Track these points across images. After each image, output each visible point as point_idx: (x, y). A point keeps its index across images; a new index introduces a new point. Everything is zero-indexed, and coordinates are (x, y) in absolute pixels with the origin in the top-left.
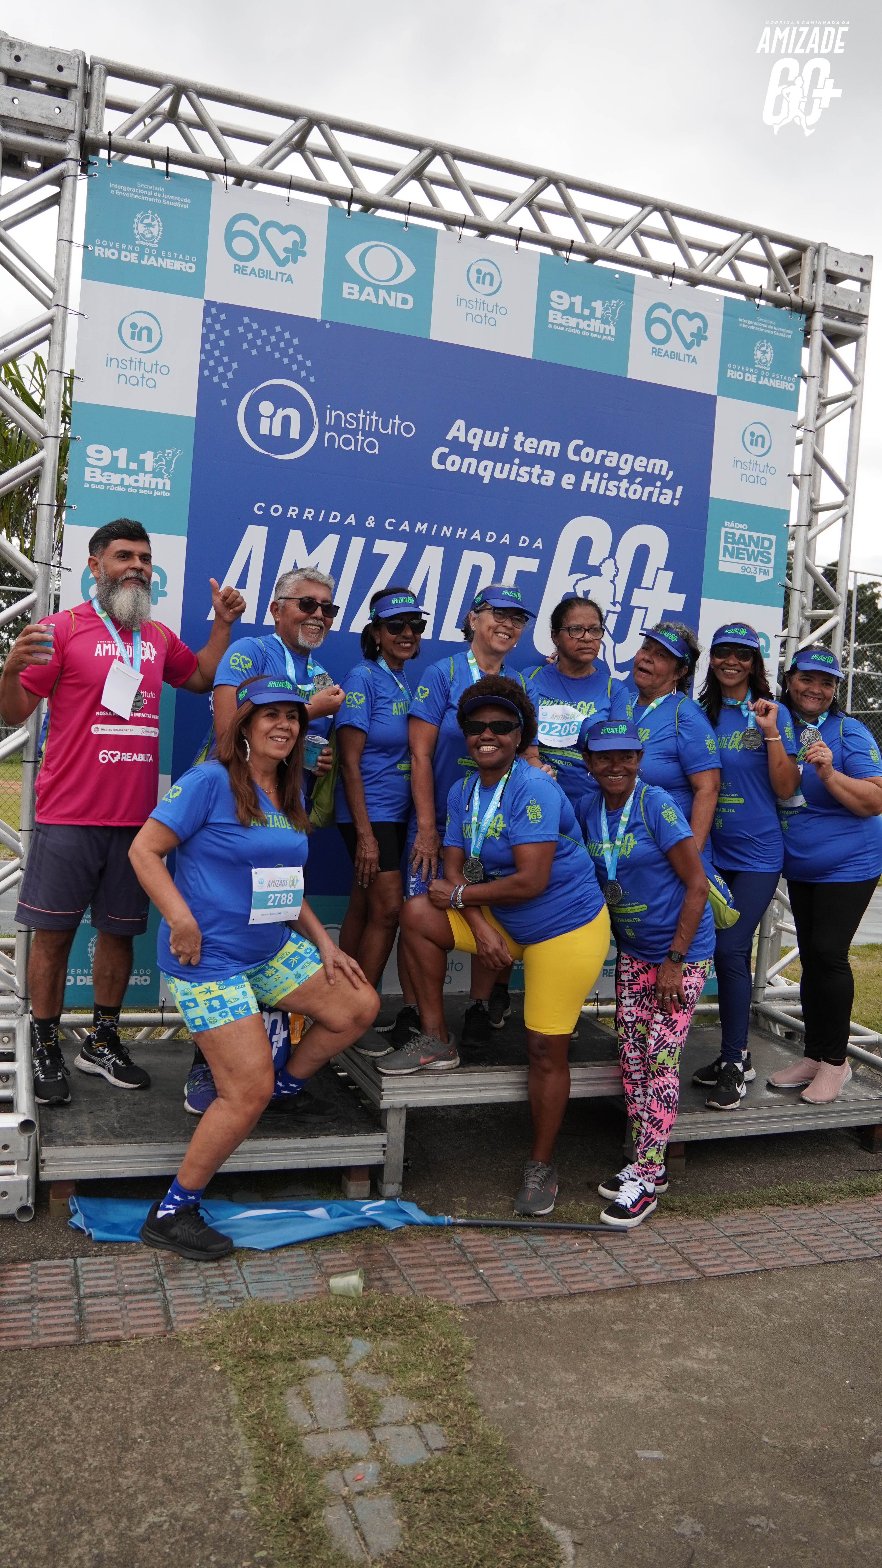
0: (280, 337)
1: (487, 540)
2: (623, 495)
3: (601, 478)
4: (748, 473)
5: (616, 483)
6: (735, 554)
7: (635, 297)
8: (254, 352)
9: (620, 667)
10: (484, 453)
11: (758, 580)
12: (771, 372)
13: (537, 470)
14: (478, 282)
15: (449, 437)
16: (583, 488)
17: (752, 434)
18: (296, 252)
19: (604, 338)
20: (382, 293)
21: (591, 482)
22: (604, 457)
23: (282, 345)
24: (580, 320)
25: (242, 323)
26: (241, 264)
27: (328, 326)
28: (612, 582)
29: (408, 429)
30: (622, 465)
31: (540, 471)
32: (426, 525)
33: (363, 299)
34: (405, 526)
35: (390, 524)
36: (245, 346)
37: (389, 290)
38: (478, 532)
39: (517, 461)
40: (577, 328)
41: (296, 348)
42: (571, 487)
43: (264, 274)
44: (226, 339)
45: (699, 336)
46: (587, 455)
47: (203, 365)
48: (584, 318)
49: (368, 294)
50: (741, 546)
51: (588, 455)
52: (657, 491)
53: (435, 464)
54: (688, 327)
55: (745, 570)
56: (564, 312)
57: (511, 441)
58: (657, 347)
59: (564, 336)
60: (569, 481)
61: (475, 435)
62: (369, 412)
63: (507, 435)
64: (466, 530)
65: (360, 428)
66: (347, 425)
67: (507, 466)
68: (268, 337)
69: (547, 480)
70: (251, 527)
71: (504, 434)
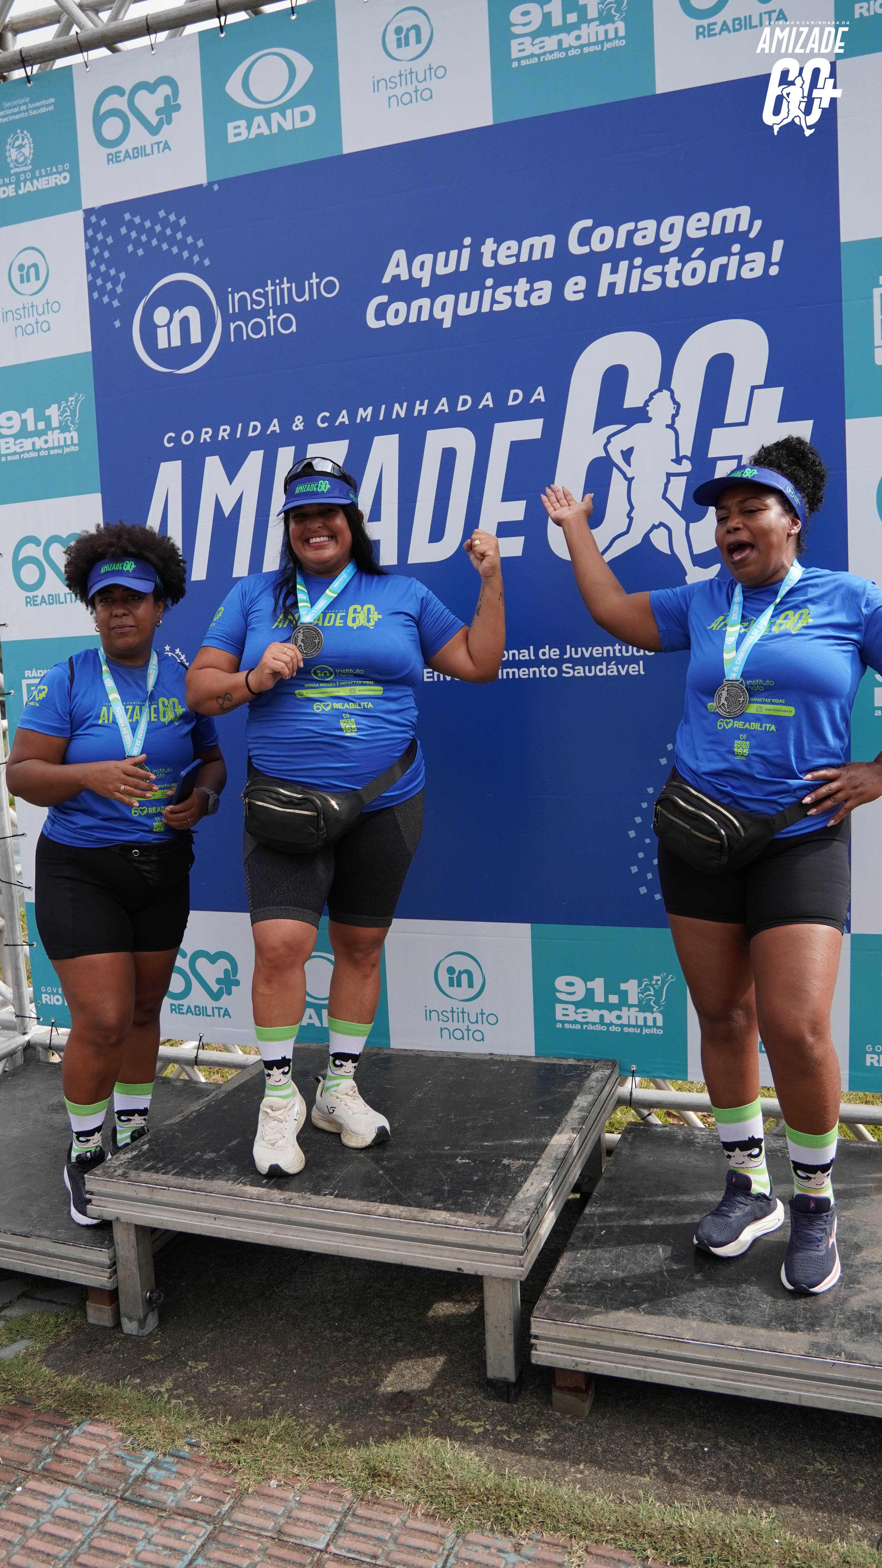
0: (165, 222)
1: (460, 409)
2: (672, 283)
3: (631, 267)
5: (658, 268)
8: (140, 252)
9: (701, 561)
10: (439, 286)
13: (522, 285)
14: (399, 46)
15: (386, 279)
16: (602, 292)
18: (169, 109)
19: (608, 45)
20: (276, 117)
21: (614, 279)
22: (630, 234)
23: (168, 231)
24: (563, 35)
25: (123, 223)
26: (113, 150)
27: (216, 187)
28: (671, 426)
29: (330, 287)
30: (664, 236)
31: (527, 287)
32: (370, 409)
33: (252, 136)
34: (343, 417)
35: (323, 420)
36: (130, 248)
37: (281, 109)
38: (444, 400)
39: (489, 282)
40: (560, 48)
41: (183, 229)
42: (581, 296)
43: (139, 152)
44: (110, 248)
46: (602, 239)
47: (92, 287)
48: (570, 28)
49: (260, 127)
51: (604, 238)
52: (735, 260)
53: (372, 323)
56: (534, 34)
57: (476, 256)
58: (706, 22)
59: (540, 70)
60: (577, 288)
61: (422, 264)
62: (277, 281)
63: (469, 249)
64: (426, 402)
65: (270, 305)
66: (254, 306)
67: (476, 295)
68: (152, 228)
69: (540, 297)
70: (163, 465)
71: (464, 250)
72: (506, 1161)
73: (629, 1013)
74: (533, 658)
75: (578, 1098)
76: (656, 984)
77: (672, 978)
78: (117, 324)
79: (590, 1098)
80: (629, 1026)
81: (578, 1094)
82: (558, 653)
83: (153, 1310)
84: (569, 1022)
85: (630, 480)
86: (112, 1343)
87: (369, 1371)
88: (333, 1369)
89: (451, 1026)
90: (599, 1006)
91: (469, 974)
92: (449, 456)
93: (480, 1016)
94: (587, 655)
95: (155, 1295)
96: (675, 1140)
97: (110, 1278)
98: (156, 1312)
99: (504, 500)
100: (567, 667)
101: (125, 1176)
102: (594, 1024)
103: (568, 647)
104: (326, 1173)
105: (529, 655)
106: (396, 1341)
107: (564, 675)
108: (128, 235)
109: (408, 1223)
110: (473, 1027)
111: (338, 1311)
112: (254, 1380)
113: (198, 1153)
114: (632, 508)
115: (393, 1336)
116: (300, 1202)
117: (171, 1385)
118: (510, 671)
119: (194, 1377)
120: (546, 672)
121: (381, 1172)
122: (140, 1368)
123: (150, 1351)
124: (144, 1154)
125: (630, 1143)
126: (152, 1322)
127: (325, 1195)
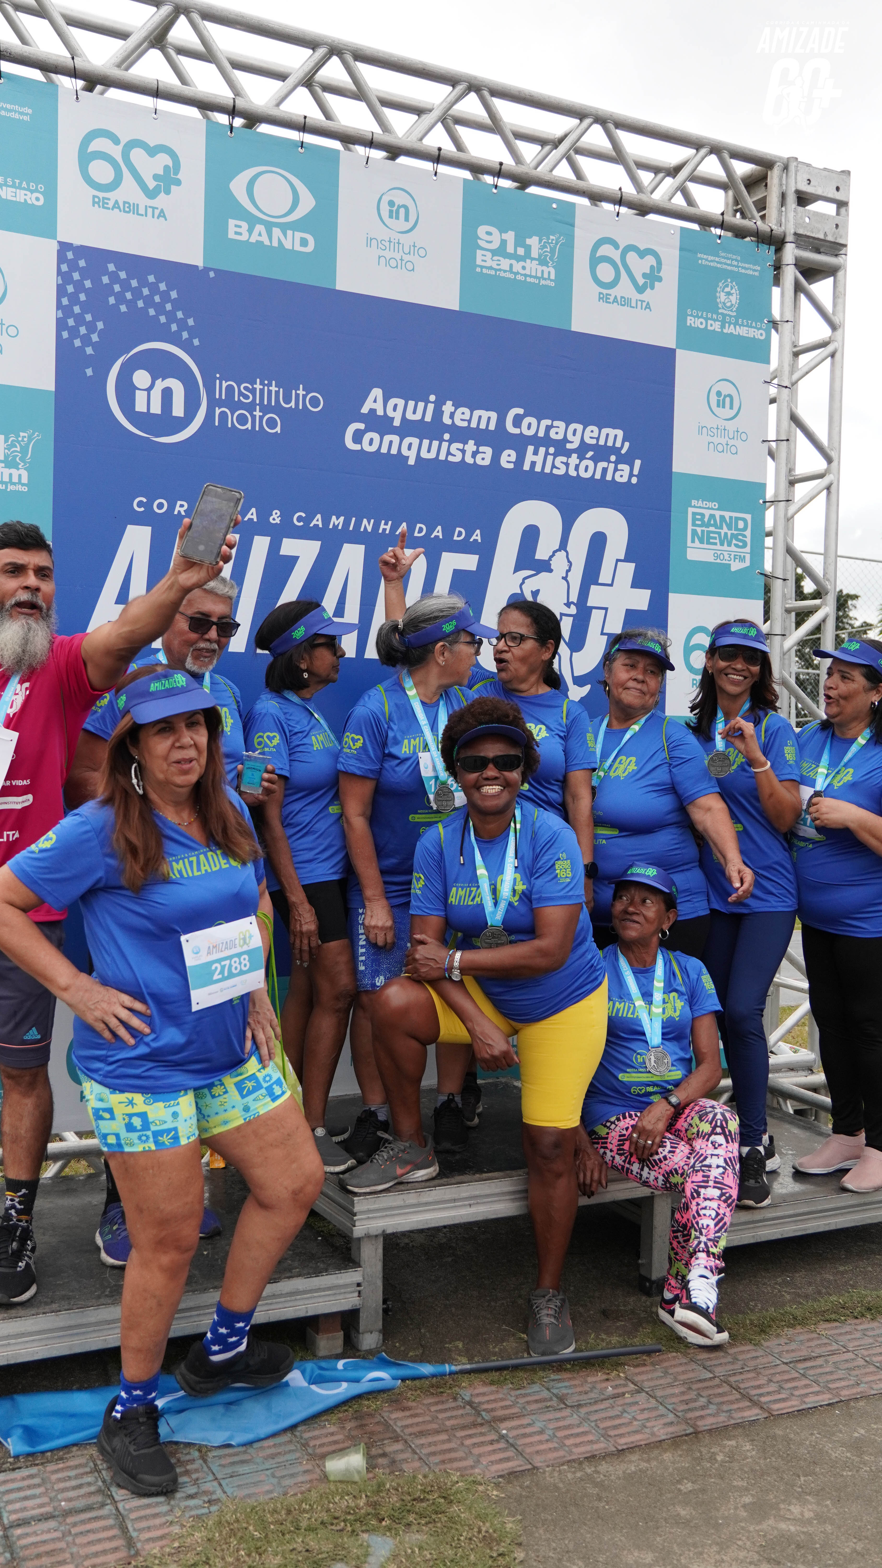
0: (154, 289)
1: (416, 534)
2: (572, 472)
3: (547, 454)
4: (716, 440)
5: (564, 459)
6: (705, 539)
7: (577, 232)
8: (123, 308)
10: (408, 429)
11: (733, 569)
12: (737, 318)
13: (471, 446)
14: (391, 217)
15: (365, 410)
16: (527, 467)
17: (719, 394)
18: (168, 180)
19: (543, 282)
20: (276, 232)
21: (534, 459)
22: (548, 428)
23: (157, 299)
24: (514, 262)
25: (106, 272)
26: (101, 195)
27: (212, 274)
28: (565, 578)
29: (315, 402)
30: (570, 436)
31: (475, 448)
32: (342, 519)
33: (253, 240)
34: (318, 521)
35: (300, 519)
36: (112, 300)
37: (284, 227)
39: (447, 436)
40: (511, 271)
41: (174, 302)
42: (511, 466)
43: (130, 208)
44: (87, 291)
45: (653, 277)
46: (529, 426)
47: (61, 325)
48: (519, 258)
49: (259, 235)
50: (712, 529)
51: (531, 426)
52: (612, 466)
53: (350, 444)
54: (640, 266)
55: (718, 557)
56: (494, 253)
57: (438, 413)
58: (605, 291)
59: (495, 281)
60: (510, 459)
61: (395, 406)
62: (266, 382)
63: (433, 405)
64: (390, 522)
65: (258, 402)
66: (241, 398)
67: (435, 444)
68: (139, 289)
69: (483, 459)
70: (130, 528)
71: (429, 405)
78: (89, 372)
97: (357, 1298)
108: (110, 286)
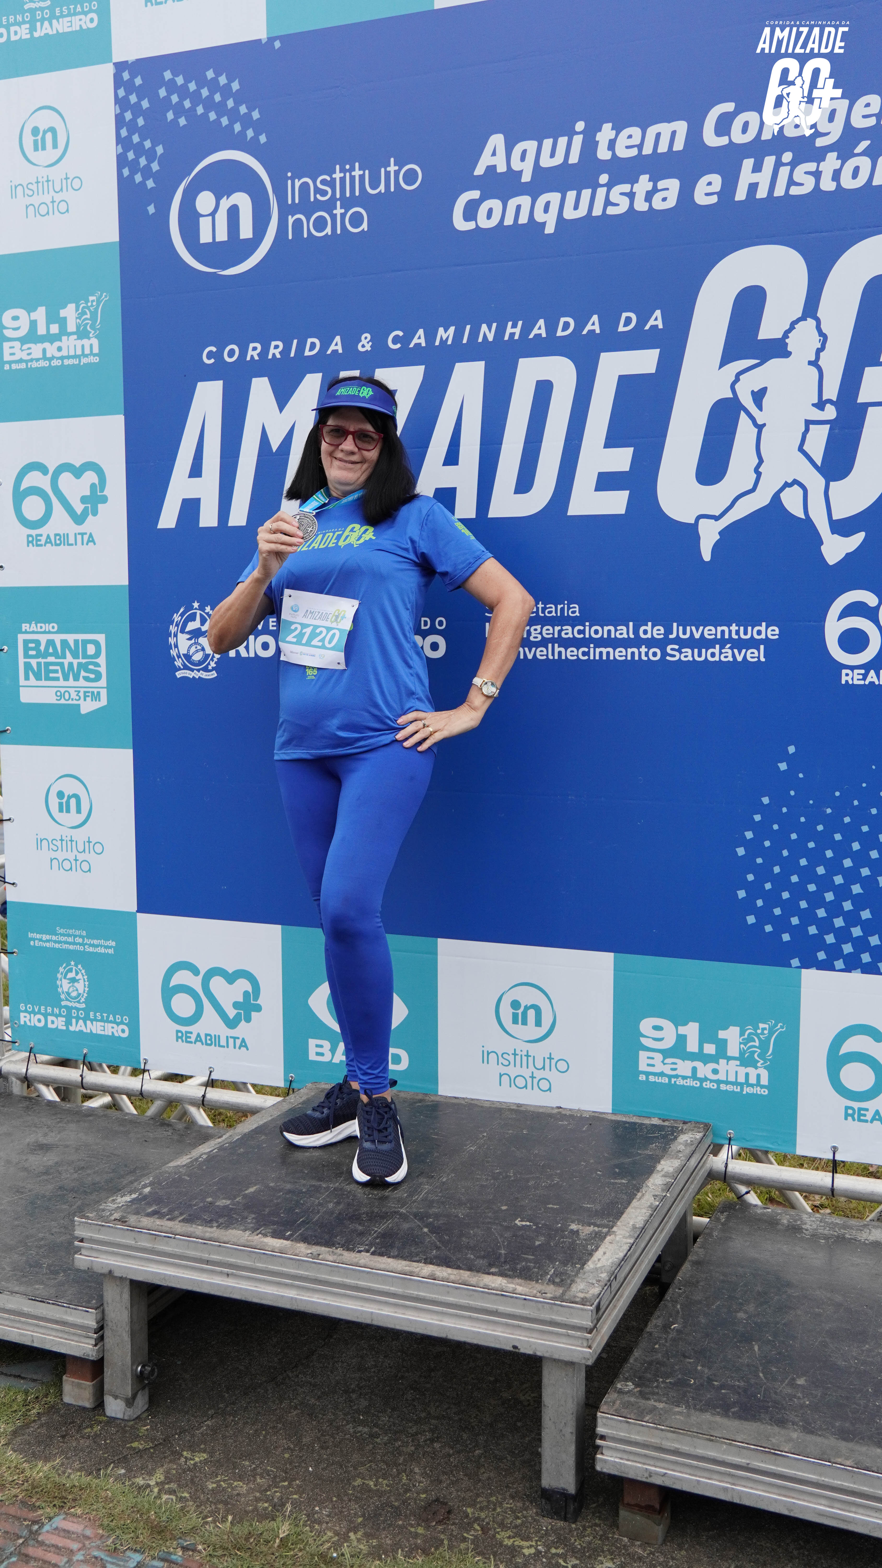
0: (214, 85)
1: (560, 333)
2: (827, 185)
3: (778, 164)
5: (812, 166)
8: (182, 121)
10: (543, 181)
13: (644, 184)
15: (479, 170)
16: (741, 194)
21: (755, 178)
23: (218, 97)
25: (163, 83)
27: (277, 44)
28: (814, 363)
29: (410, 177)
30: (822, 125)
31: (650, 186)
32: (452, 330)
34: (419, 338)
35: (396, 340)
36: (170, 116)
38: (541, 322)
39: (604, 178)
41: (236, 96)
42: (714, 199)
44: (145, 114)
46: (745, 128)
47: (121, 161)
51: (748, 127)
53: (460, 224)
57: (590, 146)
60: (710, 189)
61: (524, 153)
62: (348, 167)
63: (581, 136)
64: (520, 323)
65: (338, 196)
66: (318, 196)
67: (586, 193)
68: (197, 92)
69: (664, 199)
70: (200, 385)
71: (575, 137)
72: (574, 1227)
73: (727, 1067)
74: (632, 636)
75: (662, 1162)
76: (763, 1033)
77: (782, 1027)
78: (151, 209)
79: (677, 1163)
80: (727, 1082)
81: (662, 1157)
82: (662, 631)
83: (143, 1388)
84: (655, 1074)
85: (760, 428)
86: (91, 1427)
87: (399, 1473)
88: (355, 1469)
89: (513, 1071)
90: (692, 1057)
91: (538, 1010)
92: (544, 390)
93: (547, 1061)
94: (697, 636)
95: (148, 1369)
96: (777, 1224)
97: (96, 1345)
98: (147, 1391)
99: (607, 446)
100: (672, 649)
101: (122, 1221)
102: (684, 1078)
103: (675, 625)
104: (360, 1228)
105: (628, 633)
106: (432, 1441)
107: (668, 658)
108: (167, 99)
109: (457, 1288)
110: (538, 1074)
111: (364, 1403)
112: (262, 1477)
113: (209, 1199)
114: (761, 461)
115: (428, 1435)
116: (331, 1258)
117: (163, 1478)
118: (604, 650)
119: (189, 1469)
120: (647, 654)
121: (426, 1230)
122: (125, 1457)
123: (137, 1438)
124: (145, 1197)
125: (723, 1224)
126: (142, 1402)
127: (360, 1252)
